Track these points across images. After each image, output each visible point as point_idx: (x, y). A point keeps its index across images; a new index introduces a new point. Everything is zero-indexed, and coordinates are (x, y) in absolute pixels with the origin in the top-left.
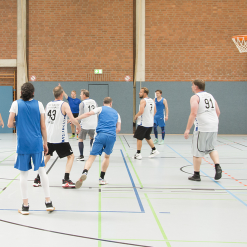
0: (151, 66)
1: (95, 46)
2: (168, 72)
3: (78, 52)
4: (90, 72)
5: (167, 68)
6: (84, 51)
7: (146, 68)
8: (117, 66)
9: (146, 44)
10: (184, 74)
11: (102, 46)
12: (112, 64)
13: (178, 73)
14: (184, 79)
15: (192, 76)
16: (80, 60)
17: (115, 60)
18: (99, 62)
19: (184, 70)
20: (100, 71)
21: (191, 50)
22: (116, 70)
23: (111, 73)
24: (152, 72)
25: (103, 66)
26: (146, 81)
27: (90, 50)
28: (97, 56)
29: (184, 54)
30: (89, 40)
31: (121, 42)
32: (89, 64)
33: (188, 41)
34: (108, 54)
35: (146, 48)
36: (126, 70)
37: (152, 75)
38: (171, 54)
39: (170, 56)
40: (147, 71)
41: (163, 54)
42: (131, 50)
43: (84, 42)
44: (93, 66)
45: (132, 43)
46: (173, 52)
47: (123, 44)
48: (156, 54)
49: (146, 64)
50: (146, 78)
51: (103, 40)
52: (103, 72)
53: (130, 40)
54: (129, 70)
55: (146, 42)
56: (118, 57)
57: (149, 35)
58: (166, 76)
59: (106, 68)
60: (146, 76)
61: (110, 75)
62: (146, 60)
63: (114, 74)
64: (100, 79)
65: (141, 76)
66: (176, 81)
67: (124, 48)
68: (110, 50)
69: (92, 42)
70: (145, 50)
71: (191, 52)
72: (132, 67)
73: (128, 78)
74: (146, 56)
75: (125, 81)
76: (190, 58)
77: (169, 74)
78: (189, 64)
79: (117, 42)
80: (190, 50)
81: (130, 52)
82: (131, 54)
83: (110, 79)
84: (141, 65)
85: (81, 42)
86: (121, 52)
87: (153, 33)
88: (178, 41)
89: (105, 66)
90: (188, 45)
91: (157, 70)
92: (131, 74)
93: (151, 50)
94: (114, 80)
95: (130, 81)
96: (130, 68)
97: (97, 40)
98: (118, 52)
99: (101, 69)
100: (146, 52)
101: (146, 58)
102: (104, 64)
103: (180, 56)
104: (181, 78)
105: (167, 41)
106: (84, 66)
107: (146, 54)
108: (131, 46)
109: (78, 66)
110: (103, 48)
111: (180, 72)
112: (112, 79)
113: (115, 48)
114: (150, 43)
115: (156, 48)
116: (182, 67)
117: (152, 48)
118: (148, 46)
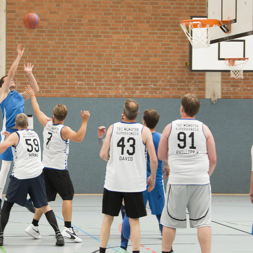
2: (47, 80)
5: (46, 73)
9: (7, 26)
10: (77, 84)
13: (65, 82)
14: (76, 92)
15: (89, 88)
19: (76, 77)
21: (89, 41)
29: (75, 47)
33: (82, 24)
35: (7, 35)
38: (53, 46)
39: (51, 50)
41: (38, 46)
46: (56, 43)
55: (7, 23)
57: (13, 12)
58: (44, 88)
62: (6, 58)
66: (62, 96)
71: (88, 44)
74: (7, 49)
76: (86, 55)
77: (49, 84)
78: (85, 66)
80: (87, 40)
87: (21, 8)
88: (65, 24)
90: (82, 32)
93: (17, 38)
100: (7, 42)
101: (7, 53)
103: (68, 51)
104: (71, 92)
105: (46, 23)
107: (7, 46)
111: (68, 81)
114: (15, 27)
115: (25, 35)
116: (73, 71)
117: (19, 35)
118: (12, 31)
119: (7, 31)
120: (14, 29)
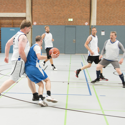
0: (99, 17)
1: (69, 6)
2: (109, 20)
3: (59, 9)
4: (66, 20)
5: (109, 18)
6: (63, 9)
7: (97, 18)
8: (81, 17)
9: (97, 4)
10: (118, 21)
11: (73, 6)
12: (78, 16)
13: (115, 21)
14: (118, 24)
15: (122, 23)
16: (60, 14)
17: (80, 14)
18: (71, 15)
19: (118, 19)
20: (71, 20)
21: (123, 8)
22: (81, 19)
23: (77, 21)
24: (100, 20)
25: (73, 17)
26: (97, 25)
27: (66, 8)
28: (70, 11)
29: (118, 10)
30: (65, 2)
31: (83, 3)
32: (65, 16)
33: (121, 3)
34: (76, 10)
36: (86, 19)
37: (100, 22)
38: (111, 10)
39: (110, 11)
40: (97, 19)
41: (106, 10)
42: (89, 8)
43: (63, 3)
44: (68, 17)
45: (89, 4)
46: (112, 9)
47: (85, 4)
48: (103, 10)
49: (97, 16)
50: (97, 24)
51: (74, 2)
52: (73, 20)
53: (88, 2)
54: (87, 19)
56: (82, 12)
58: (108, 23)
59: (75, 18)
60: (97, 23)
61: (77, 22)
62: (97, 14)
63: (79, 21)
64: (71, 24)
65: (94, 22)
66: (114, 25)
67: (85, 7)
68: (77, 8)
69: (68, 3)
70: (97, 8)
71: (123, 9)
72: (89, 17)
73: (87, 24)
74: (97, 11)
75: (85, 25)
76: (122, 12)
77: (110, 21)
78: (121, 16)
79: (81, 3)
80: (122, 7)
81: (88, 9)
82: (89, 10)
83: (77, 24)
84: (94, 16)
85: (61, 3)
86: (83, 9)
88: (115, 3)
89: (74, 17)
90: (121, 5)
91: (103, 19)
92: (89, 21)
93: (100, 8)
94: (79, 24)
95: (88, 25)
96: (88, 18)
97: (70, 2)
98: (82, 9)
99: (72, 18)
100: (97, 9)
101: (97, 12)
102: (74, 16)
103: (116, 11)
104: (116, 24)
105: (109, 3)
106: (63, 17)
107: (97, 10)
108: (89, 6)
109: (59, 17)
110: (73, 7)
111: (116, 20)
112: (78, 24)
113: (80, 7)
114: (99, 4)
115: (103, 7)
116: (117, 17)
117: (101, 7)
118: (98, 5)
119: (97, 5)
120: (99, 5)
